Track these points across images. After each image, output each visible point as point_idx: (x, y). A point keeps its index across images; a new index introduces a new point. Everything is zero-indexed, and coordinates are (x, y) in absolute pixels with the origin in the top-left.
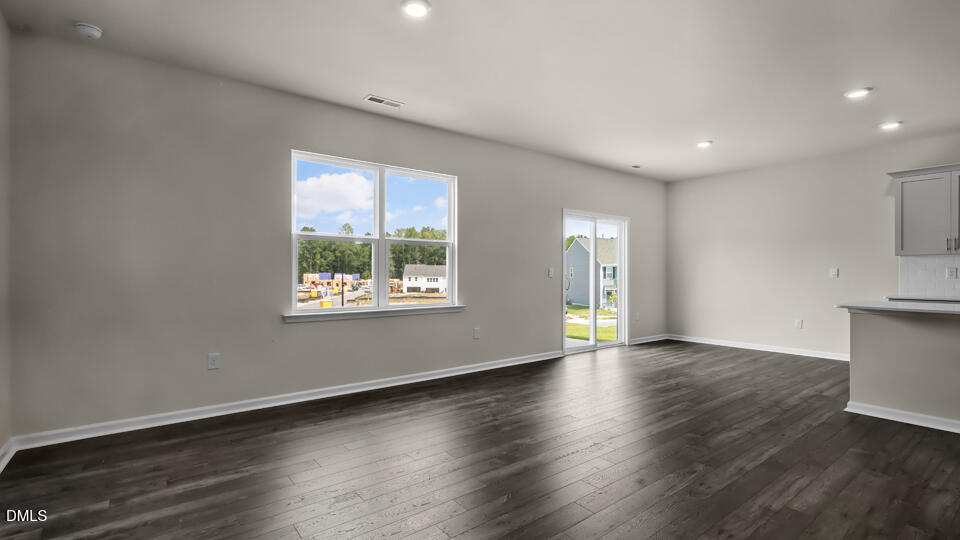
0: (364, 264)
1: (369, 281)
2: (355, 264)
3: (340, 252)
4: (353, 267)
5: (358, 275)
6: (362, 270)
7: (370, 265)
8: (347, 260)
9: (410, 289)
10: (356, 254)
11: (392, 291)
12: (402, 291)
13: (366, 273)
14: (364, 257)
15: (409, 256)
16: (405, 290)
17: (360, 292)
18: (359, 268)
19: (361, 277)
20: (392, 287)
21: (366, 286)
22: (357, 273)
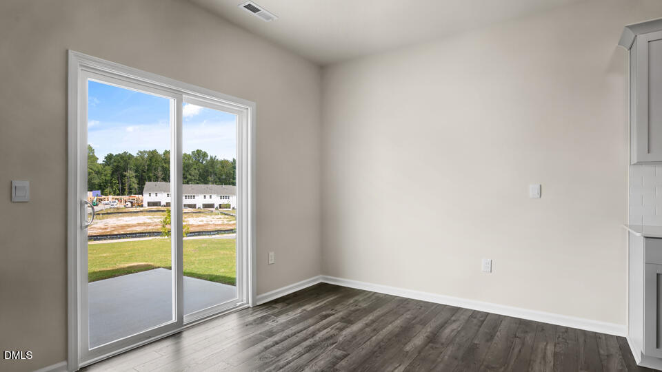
0: (106, 182)
1: (110, 197)
2: (97, 182)
4: (95, 185)
5: (99, 192)
6: (103, 187)
9: (149, 204)
10: (98, 173)
11: (132, 206)
12: (142, 206)
13: (108, 190)
14: (105, 175)
15: (151, 175)
16: (145, 204)
17: (101, 207)
18: (100, 186)
19: (102, 194)
20: (132, 203)
21: (106, 202)
22: (98, 190)
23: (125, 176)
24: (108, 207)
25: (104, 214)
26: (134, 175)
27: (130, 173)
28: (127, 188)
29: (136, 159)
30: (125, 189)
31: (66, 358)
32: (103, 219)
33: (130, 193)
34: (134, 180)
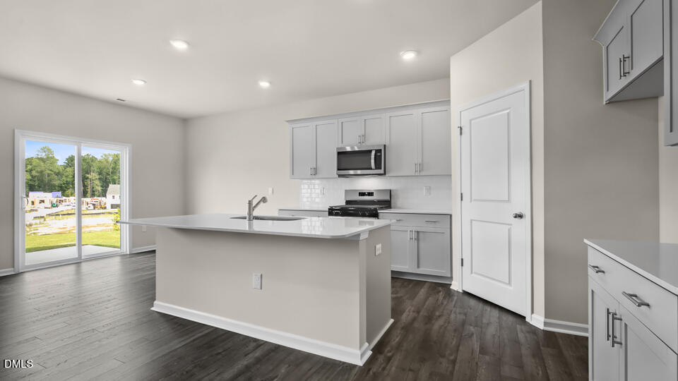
0: (67, 183)
1: (72, 198)
2: (57, 183)
3: (37, 172)
4: (54, 186)
5: (60, 193)
6: (64, 189)
7: (73, 184)
8: (46, 179)
9: (113, 206)
10: (58, 174)
11: (94, 208)
12: (105, 208)
13: (69, 192)
14: (66, 177)
15: (115, 177)
16: (108, 206)
17: (61, 208)
18: (61, 187)
19: (63, 195)
20: (94, 205)
21: (68, 203)
22: (59, 191)
23: (88, 178)
24: (70, 208)
25: (64, 215)
26: (98, 177)
27: (93, 176)
28: (89, 190)
29: (100, 161)
30: (87, 192)
31: (13, 267)
32: (63, 219)
33: (93, 195)
34: (97, 182)
